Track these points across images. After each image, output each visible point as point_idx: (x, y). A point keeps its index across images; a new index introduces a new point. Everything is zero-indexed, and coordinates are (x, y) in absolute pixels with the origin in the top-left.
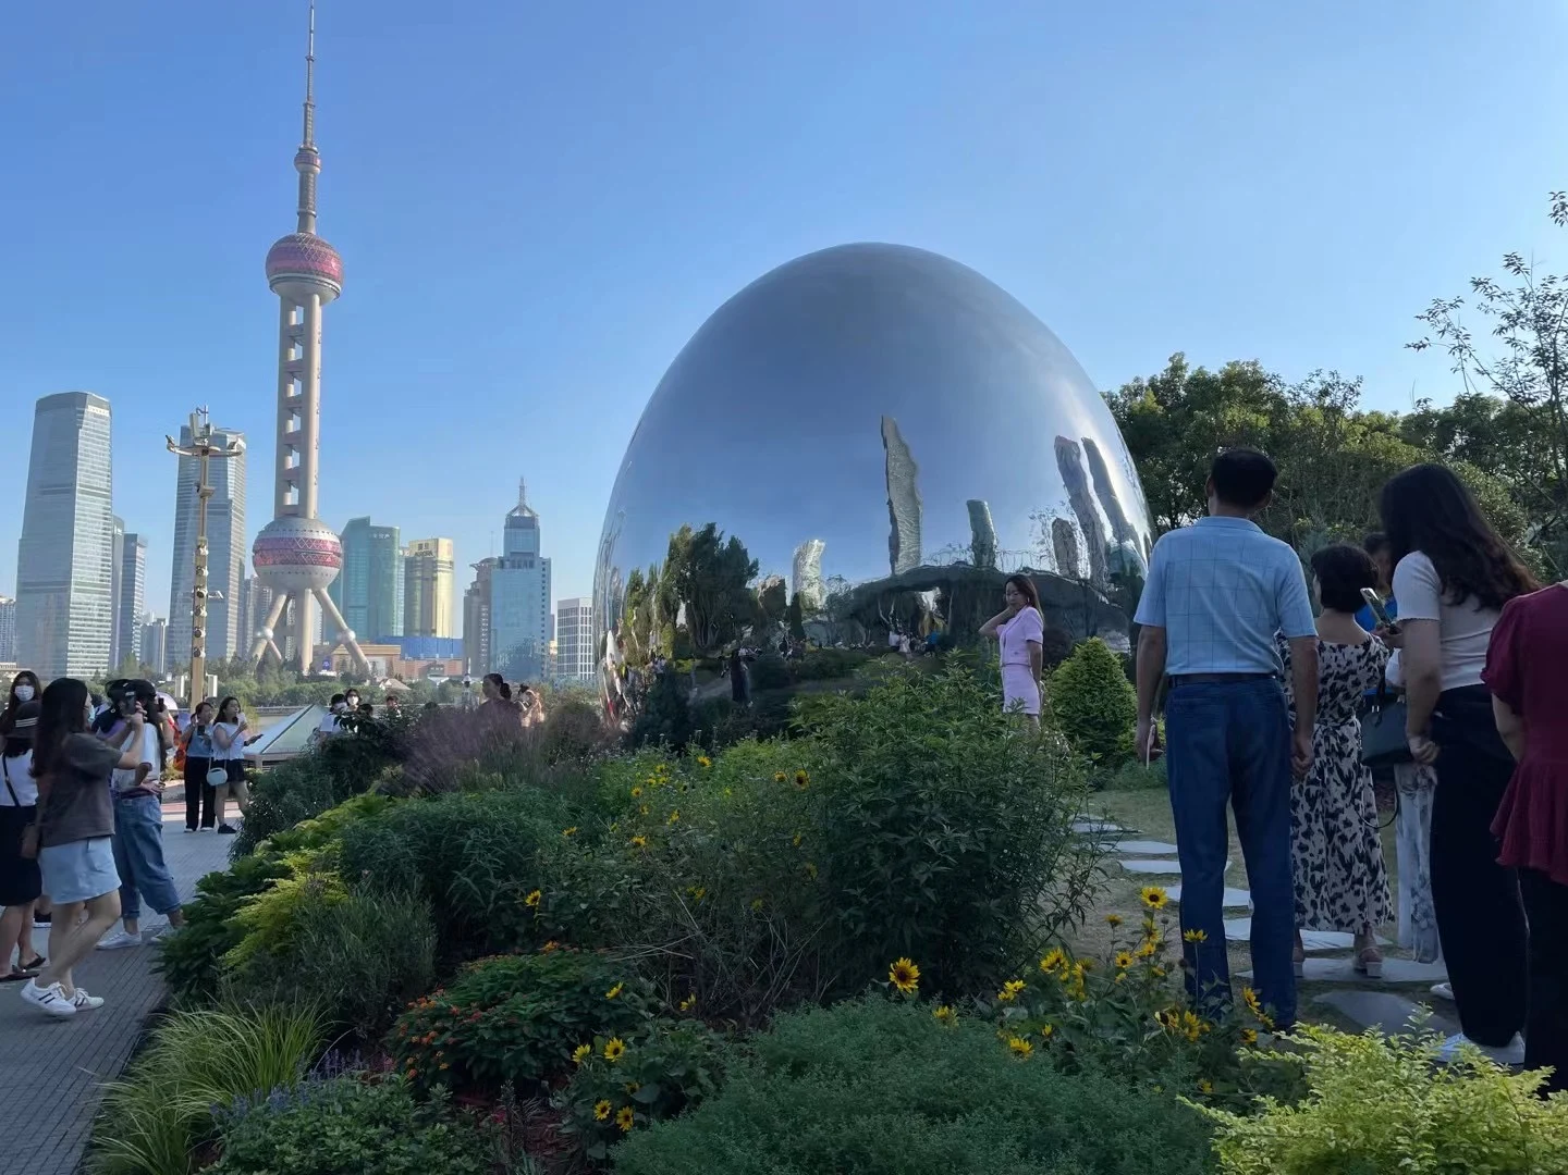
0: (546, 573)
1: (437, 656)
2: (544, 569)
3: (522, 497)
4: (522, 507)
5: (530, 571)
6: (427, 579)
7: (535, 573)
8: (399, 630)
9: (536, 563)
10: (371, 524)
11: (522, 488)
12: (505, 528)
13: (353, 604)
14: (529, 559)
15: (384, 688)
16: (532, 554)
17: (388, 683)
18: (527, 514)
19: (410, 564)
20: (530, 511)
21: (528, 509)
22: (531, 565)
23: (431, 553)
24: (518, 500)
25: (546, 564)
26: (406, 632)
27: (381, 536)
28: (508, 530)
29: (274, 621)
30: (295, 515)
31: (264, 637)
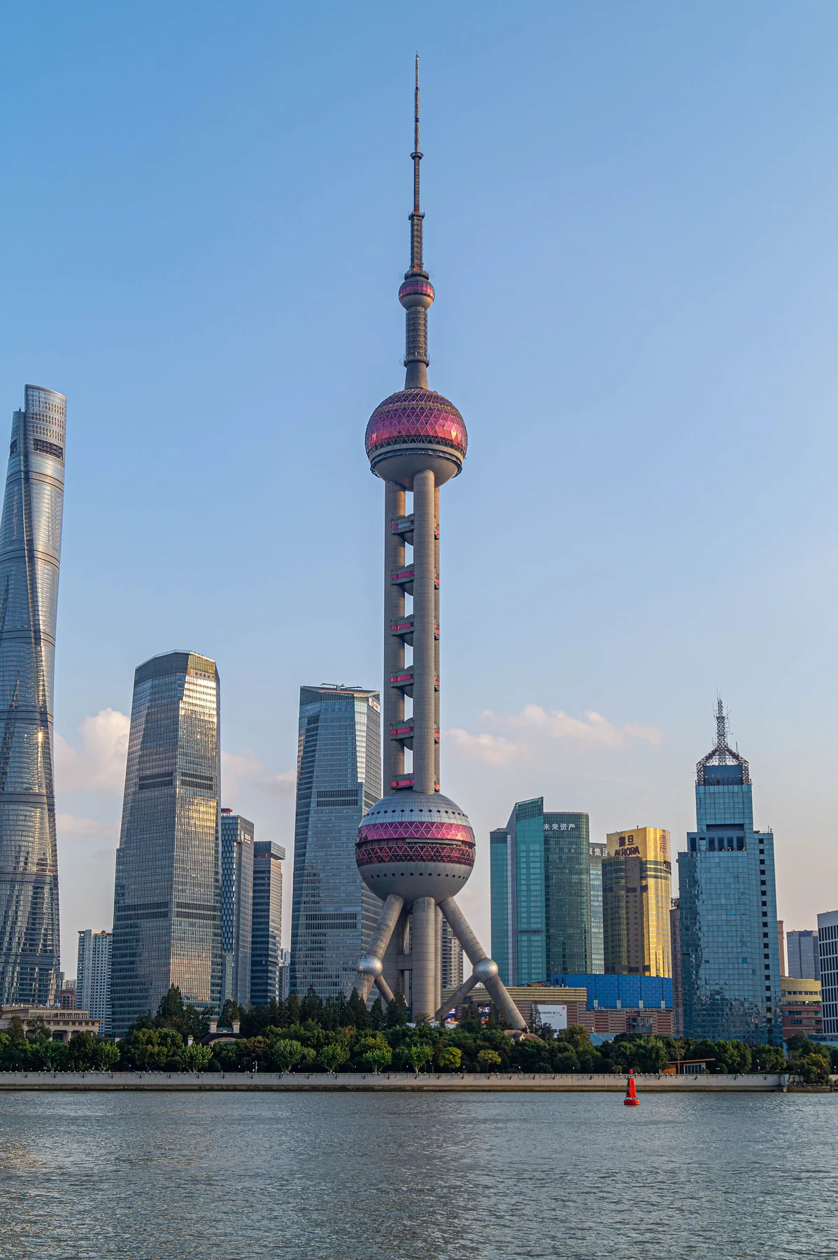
0: (764, 857)
1: (641, 1004)
2: (762, 852)
3: (721, 734)
4: (722, 750)
5: (740, 854)
6: (634, 890)
7: (744, 859)
8: (597, 964)
9: (750, 841)
10: (545, 810)
11: (721, 719)
12: (698, 784)
13: (524, 927)
14: (735, 834)
16: (741, 826)
18: (730, 762)
19: (611, 867)
20: (736, 756)
21: (731, 753)
22: (741, 844)
23: (636, 850)
24: (716, 741)
25: (766, 840)
26: (607, 969)
27: (564, 826)
28: (702, 788)
29: (382, 946)
30: (410, 788)
31: (369, 972)
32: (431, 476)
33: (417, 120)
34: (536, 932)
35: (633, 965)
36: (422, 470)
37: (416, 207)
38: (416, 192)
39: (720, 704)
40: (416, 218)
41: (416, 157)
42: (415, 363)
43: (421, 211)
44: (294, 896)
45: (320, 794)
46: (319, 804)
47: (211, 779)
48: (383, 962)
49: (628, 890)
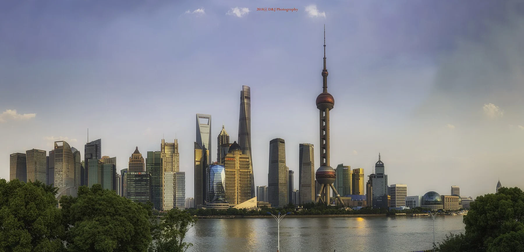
0: (386, 179)
3: (380, 159)
4: (380, 161)
7: (384, 179)
8: (351, 193)
9: (383, 176)
10: (343, 165)
11: (379, 156)
12: (375, 167)
13: (339, 186)
15: (347, 210)
16: (382, 174)
17: (348, 208)
18: (381, 163)
19: (353, 175)
20: (382, 162)
22: (382, 177)
23: (358, 172)
25: (386, 176)
26: (352, 194)
27: (346, 168)
28: (376, 168)
29: (321, 192)
30: (325, 165)
31: (319, 196)
32: (328, 109)
33: (325, 38)
34: (342, 187)
35: (357, 192)
36: (326, 108)
37: (325, 56)
38: (325, 53)
39: (379, 153)
40: (325, 58)
41: (325, 46)
42: (325, 87)
43: (326, 57)
44: (299, 183)
45: (304, 163)
46: (303, 165)
47: (284, 161)
48: (321, 195)
49: (357, 179)
